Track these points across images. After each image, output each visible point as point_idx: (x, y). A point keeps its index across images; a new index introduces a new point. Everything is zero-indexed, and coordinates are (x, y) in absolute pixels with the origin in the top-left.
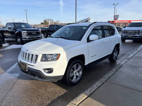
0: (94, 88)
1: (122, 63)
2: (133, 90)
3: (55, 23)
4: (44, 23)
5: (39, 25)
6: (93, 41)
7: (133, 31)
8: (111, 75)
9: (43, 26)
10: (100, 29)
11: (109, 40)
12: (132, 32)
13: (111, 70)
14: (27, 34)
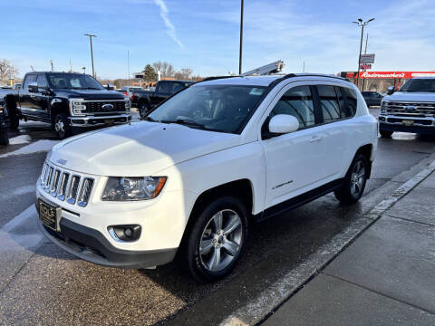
0: (278, 294)
1: (378, 209)
2: (412, 308)
3: (178, 75)
4: (143, 74)
5: (129, 80)
6: (280, 134)
7: (418, 105)
8: (340, 249)
9: (140, 85)
10: (309, 98)
11: (339, 131)
12: (416, 108)
13: (339, 230)
14: (85, 108)
